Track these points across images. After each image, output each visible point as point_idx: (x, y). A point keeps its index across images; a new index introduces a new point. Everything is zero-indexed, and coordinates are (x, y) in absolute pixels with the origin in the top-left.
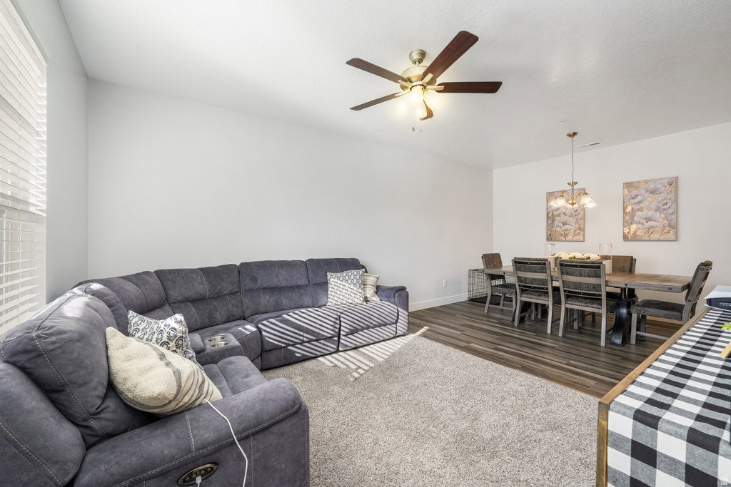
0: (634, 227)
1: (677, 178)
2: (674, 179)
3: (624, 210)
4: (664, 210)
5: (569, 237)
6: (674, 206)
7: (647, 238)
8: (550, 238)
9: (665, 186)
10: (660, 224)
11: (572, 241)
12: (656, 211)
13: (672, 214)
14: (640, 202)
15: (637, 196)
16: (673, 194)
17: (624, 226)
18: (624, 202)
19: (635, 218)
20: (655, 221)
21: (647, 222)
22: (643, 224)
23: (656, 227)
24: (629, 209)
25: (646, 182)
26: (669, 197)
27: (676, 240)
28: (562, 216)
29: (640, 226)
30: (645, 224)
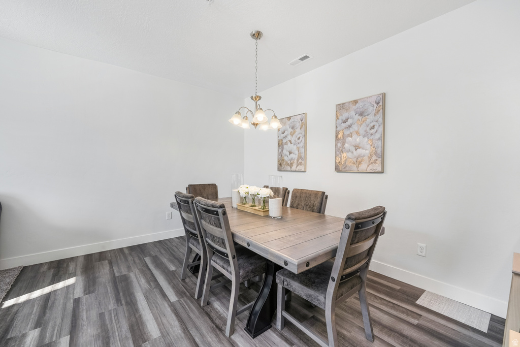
0: (344, 155)
1: (384, 95)
2: (381, 96)
3: (336, 137)
4: (372, 134)
5: (294, 168)
6: (380, 130)
7: (355, 169)
8: (280, 167)
9: (373, 106)
10: (367, 152)
11: (296, 171)
12: (364, 137)
13: (379, 139)
14: (350, 126)
15: (347, 119)
16: (380, 114)
17: (336, 155)
18: (336, 127)
19: (346, 145)
20: (363, 149)
21: (356, 150)
22: (352, 153)
23: (364, 156)
24: (340, 136)
25: (356, 102)
26: (376, 118)
27: (382, 172)
28: (289, 143)
29: (350, 155)
30: (354, 152)
